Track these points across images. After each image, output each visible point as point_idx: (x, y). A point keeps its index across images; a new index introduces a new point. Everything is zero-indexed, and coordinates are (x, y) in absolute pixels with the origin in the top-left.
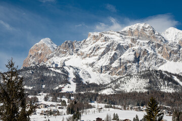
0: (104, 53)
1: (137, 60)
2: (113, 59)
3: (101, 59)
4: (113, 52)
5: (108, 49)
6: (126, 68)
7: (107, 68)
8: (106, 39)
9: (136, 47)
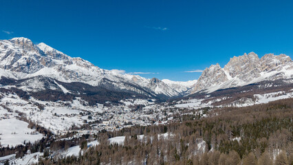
0: (5, 57)
1: (28, 64)
2: (13, 62)
3: (4, 61)
4: (13, 58)
5: (8, 54)
6: (22, 68)
7: (10, 67)
8: (6, 47)
9: (27, 57)
